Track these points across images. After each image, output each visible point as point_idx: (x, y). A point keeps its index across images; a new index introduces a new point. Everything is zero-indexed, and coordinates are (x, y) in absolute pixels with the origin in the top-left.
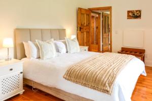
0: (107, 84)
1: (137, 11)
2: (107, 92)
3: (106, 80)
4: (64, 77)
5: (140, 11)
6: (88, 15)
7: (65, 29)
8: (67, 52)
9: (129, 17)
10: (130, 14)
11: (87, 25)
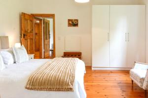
0: (70, 84)
1: (75, 20)
2: (71, 89)
3: (68, 80)
4: (26, 88)
5: (77, 20)
6: (31, 21)
7: (7, 37)
8: (15, 63)
9: (70, 25)
10: (70, 22)
11: (30, 32)
